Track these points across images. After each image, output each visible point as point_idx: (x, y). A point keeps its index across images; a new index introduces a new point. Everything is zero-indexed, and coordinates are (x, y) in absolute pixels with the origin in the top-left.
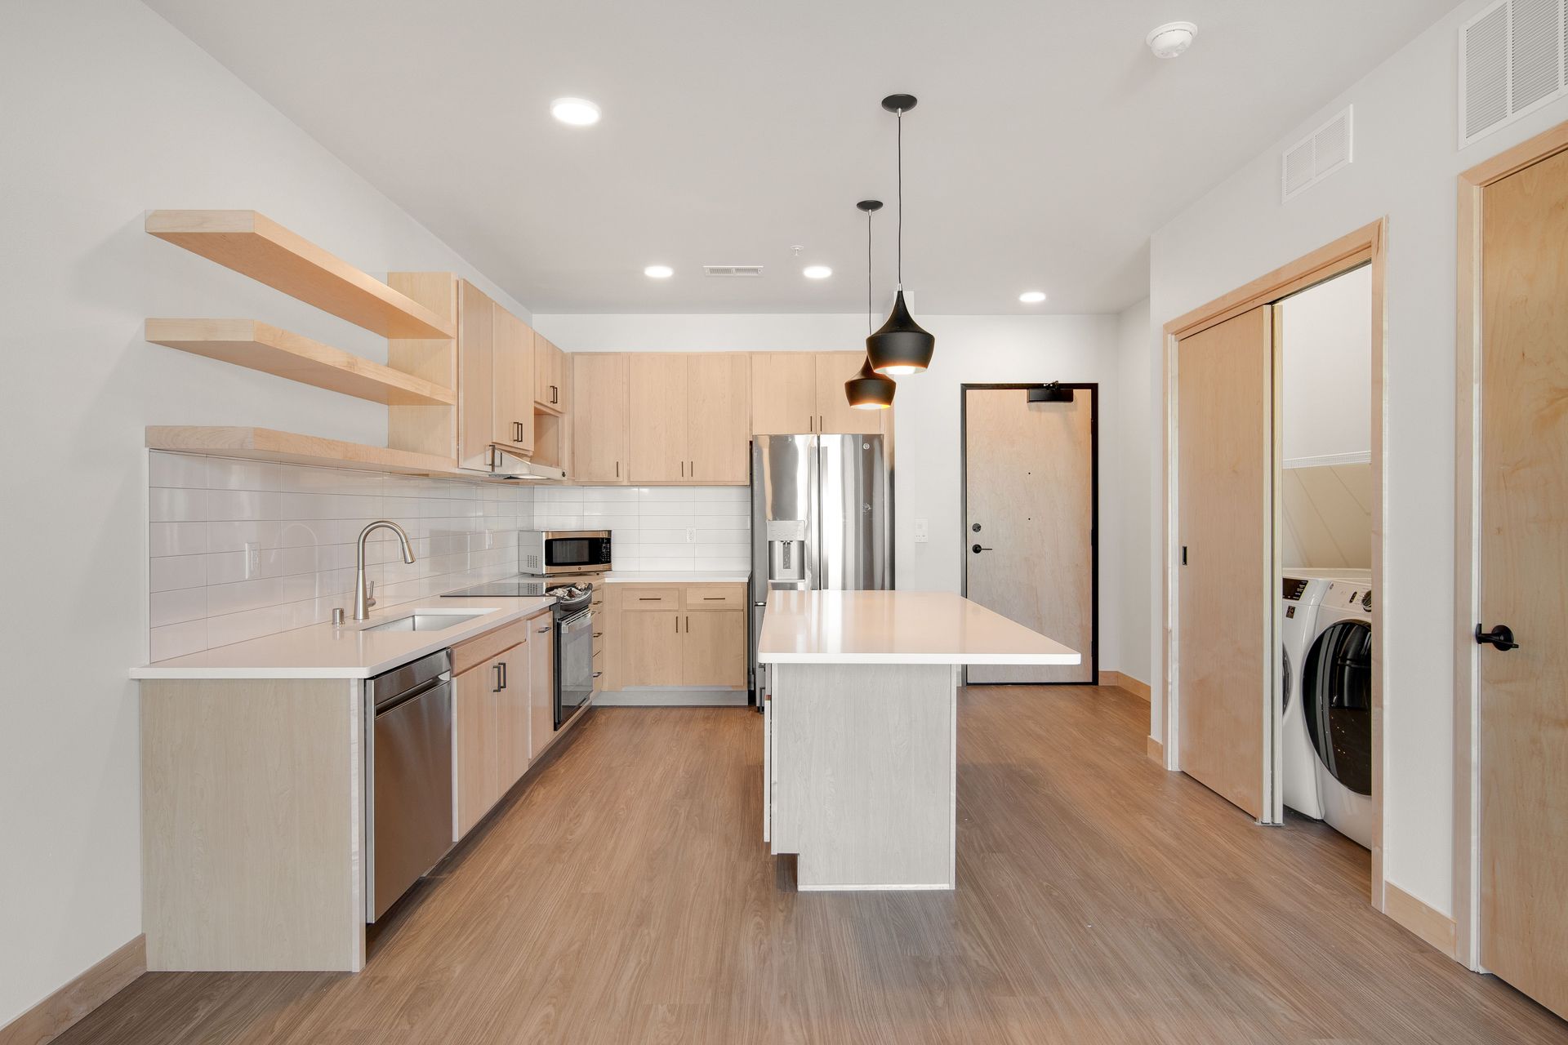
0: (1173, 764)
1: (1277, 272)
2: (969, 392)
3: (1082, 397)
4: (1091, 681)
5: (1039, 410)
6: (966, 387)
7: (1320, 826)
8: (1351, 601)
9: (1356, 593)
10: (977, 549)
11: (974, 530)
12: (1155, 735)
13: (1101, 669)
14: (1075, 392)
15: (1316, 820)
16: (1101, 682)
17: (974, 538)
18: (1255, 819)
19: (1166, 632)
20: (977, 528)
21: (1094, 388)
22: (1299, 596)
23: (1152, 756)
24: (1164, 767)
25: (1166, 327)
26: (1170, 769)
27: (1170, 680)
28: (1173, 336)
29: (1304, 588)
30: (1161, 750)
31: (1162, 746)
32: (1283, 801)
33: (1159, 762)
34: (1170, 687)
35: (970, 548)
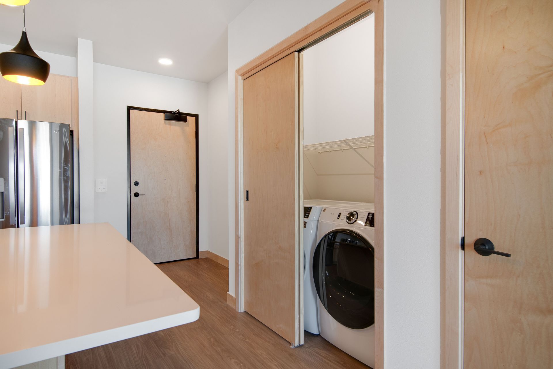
0: (241, 308)
1: (306, 28)
2: (131, 111)
3: (191, 120)
4: (196, 257)
5: (170, 124)
6: (129, 108)
7: (319, 338)
8: (338, 218)
9: (340, 214)
10: (136, 195)
11: (135, 185)
12: (231, 292)
13: (200, 251)
14: (188, 117)
15: (316, 335)
16: (200, 257)
17: (135, 189)
18: (290, 344)
19: (237, 237)
20: (136, 184)
21: (196, 116)
22: (308, 216)
23: (230, 303)
24: (237, 310)
25: (237, 71)
26: (239, 311)
27: (239, 263)
28: (241, 77)
29: (310, 211)
30: (235, 301)
31: (235, 299)
32: (304, 328)
33: (234, 307)
34: (239, 267)
35: (132, 194)
